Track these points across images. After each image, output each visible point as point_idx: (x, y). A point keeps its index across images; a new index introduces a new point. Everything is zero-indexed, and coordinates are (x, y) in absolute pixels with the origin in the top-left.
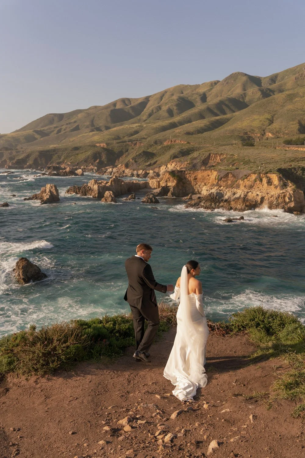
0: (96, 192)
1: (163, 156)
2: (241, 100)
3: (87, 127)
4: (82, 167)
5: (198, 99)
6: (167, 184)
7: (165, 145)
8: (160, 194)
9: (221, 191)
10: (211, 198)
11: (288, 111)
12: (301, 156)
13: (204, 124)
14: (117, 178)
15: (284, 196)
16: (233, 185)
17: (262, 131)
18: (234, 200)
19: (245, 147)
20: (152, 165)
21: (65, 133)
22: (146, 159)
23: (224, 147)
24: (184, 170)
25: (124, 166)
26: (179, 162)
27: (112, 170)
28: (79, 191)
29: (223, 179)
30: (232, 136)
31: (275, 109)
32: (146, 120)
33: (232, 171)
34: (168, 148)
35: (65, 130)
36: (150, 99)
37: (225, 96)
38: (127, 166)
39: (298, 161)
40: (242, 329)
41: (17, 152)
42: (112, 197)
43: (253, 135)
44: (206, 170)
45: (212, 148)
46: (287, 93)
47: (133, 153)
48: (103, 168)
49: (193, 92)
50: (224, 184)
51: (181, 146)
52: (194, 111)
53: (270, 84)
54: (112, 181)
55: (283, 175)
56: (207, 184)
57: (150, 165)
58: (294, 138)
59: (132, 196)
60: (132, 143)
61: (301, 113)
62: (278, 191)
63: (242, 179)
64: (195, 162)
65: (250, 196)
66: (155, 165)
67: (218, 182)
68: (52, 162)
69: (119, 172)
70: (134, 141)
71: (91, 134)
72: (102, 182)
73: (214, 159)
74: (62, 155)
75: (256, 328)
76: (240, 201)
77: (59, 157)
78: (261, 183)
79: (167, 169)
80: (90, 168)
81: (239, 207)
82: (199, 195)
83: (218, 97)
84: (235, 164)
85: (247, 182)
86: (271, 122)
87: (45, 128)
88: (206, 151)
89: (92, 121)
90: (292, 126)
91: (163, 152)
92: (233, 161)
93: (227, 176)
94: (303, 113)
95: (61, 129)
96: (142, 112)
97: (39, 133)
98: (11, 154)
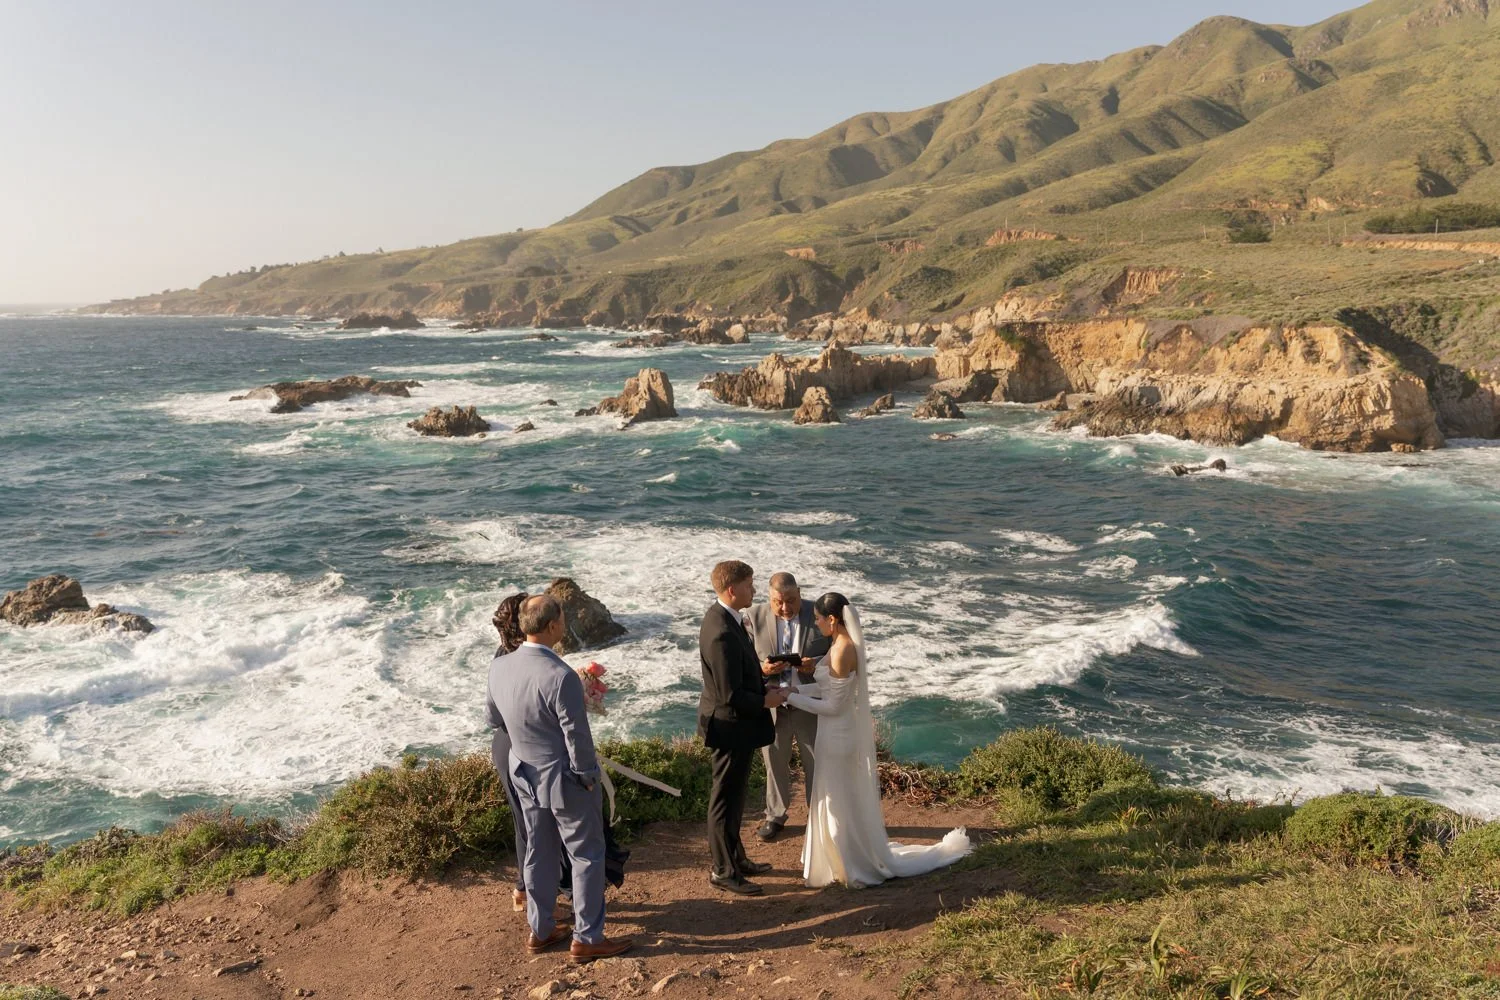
0: (781, 391)
1: (983, 280)
2: (1229, 102)
3: (762, 201)
4: (745, 318)
5: (1095, 106)
6: (989, 365)
7: (989, 248)
8: (969, 395)
9: (1156, 384)
10: (1125, 403)
11: (1383, 127)
12: (1424, 267)
13: (1111, 180)
14: (842, 350)
15: (1361, 396)
16: (1195, 362)
17: (1297, 194)
18: (1195, 411)
19: (1239, 245)
20: (949, 308)
21: (699, 220)
22: (932, 291)
23: (1171, 248)
24: (1043, 319)
25: (865, 311)
26: (1030, 296)
27: (832, 323)
28: (732, 388)
29: (1162, 346)
30: (1197, 212)
31: (1340, 123)
32: (934, 174)
33: (1191, 322)
34: (998, 255)
35: (698, 212)
36: (946, 111)
37: (1176, 93)
38: (874, 312)
39: (1412, 284)
40: (985, 789)
41: (567, 280)
42: (824, 404)
43: (1266, 208)
44: (1109, 319)
45: (1133, 252)
46: (1381, 71)
47: (894, 272)
48: (805, 321)
49: (1077, 83)
50: (1167, 359)
51: (1037, 248)
52: (1079, 142)
53: (1326, 48)
54: (825, 359)
55: (1357, 330)
56: (1112, 362)
57: (941, 308)
58: (1402, 213)
59: (885, 400)
60: (891, 244)
61: (1426, 131)
62: (1342, 381)
63: (1224, 344)
64: (1079, 294)
65: (1249, 397)
66: (958, 309)
67: (1146, 356)
68: (662, 305)
69: (853, 330)
70: (898, 236)
71: (773, 220)
72: (798, 361)
73: (1138, 285)
74: (687, 285)
75: (1023, 787)
76: (1217, 411)
77: (681, 291)
78: (1286, 355)
79: (993, 317)
80: (767, 319)
81: (1211, 429)
82: (1085, 396)
83: (1155, 94)
84: (1203, 298)
85: (1238, 354)
86: (1327, 164)
87: (643, 210)
88: (1115, 262)
89: (777, 184)
90: (1397, 174)
91: (984, 269)
92: (1199, 289)
93: (1174, 335)
94: (1434, 131)
95: (688, 209)
96: (920, 152)
97: (630, 224)
98: (549, 284)
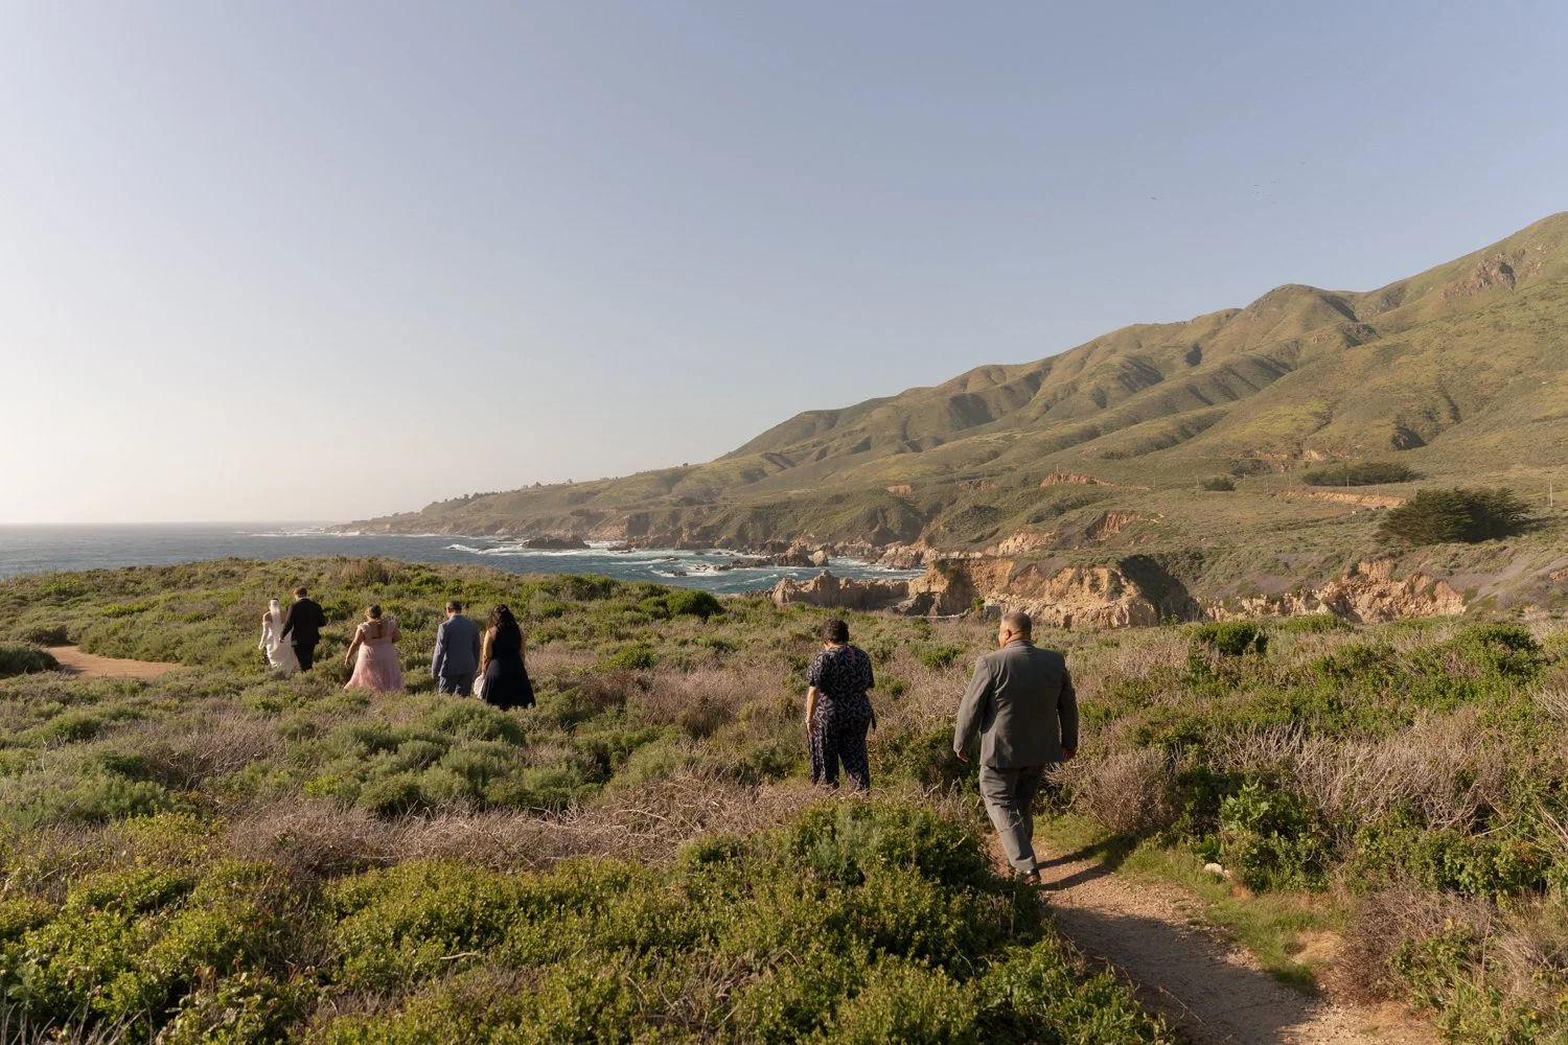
3: (892, 441)
11: (1373, 391)
17: (1295, 447)
21: (837, 457)
31: (1341, 387)
32: (1034, 420)
35: (835, 451)
36: (1054, 364)
37: (1239, 353)
41: (711, 509)
43: (1269, 458)
49: (1166, 342)
52: (1150, 395)
61: (1408, 395)
71: (898, 458)
83: (1224, 353)
86: (1325, 420)
87: (792, 447)
89: (904, 427)
90: (1376, 431)
94: (1413, 395)
95: (828, 448)
96: (1030, 399)
97: (776, 458)
98: (699, 512)
